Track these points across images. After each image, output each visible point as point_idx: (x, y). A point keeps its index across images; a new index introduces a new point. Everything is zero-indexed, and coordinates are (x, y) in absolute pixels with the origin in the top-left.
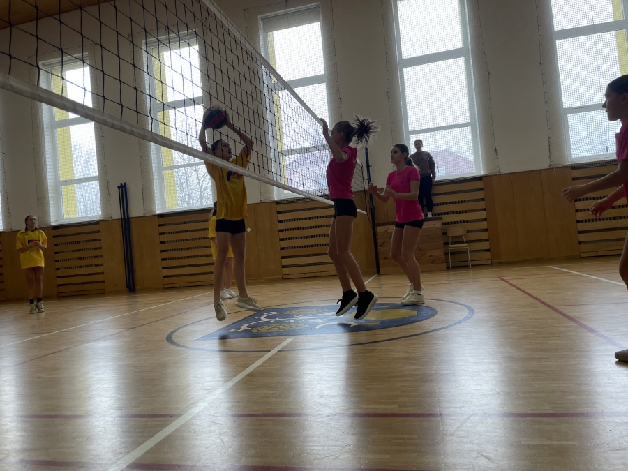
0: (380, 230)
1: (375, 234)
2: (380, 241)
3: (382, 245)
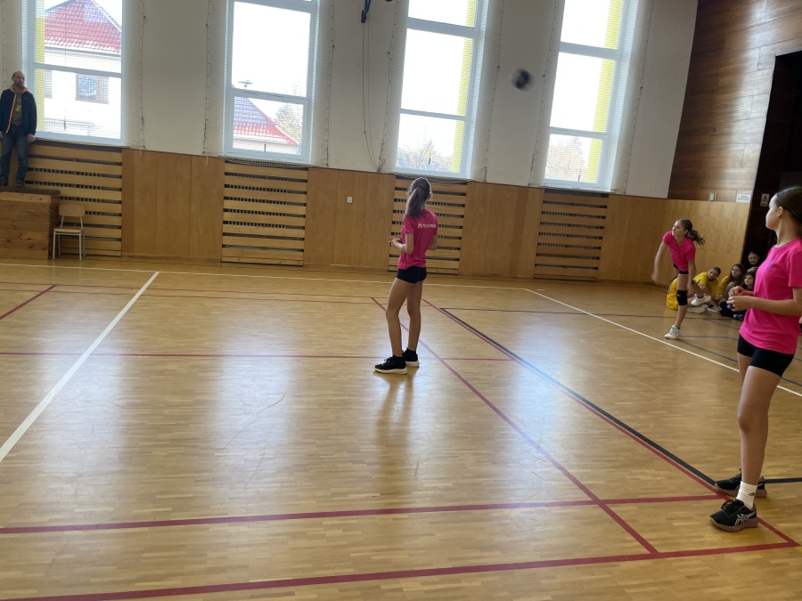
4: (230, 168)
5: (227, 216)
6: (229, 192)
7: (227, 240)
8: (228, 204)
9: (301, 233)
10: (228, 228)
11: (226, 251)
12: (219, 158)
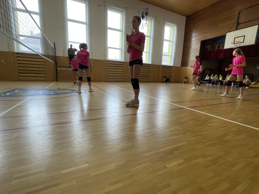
0: (58, 68)
1: (56, 69)
2: (58, 72)
3: (59, 73)
4: (109, 62)
5: (109, 72)
6: (109, 67)
7: (109, 77)
8: (109, 70)
9: (122, 75)
10: (109, 75)
11: (109, 79)
12: (107, 61)
